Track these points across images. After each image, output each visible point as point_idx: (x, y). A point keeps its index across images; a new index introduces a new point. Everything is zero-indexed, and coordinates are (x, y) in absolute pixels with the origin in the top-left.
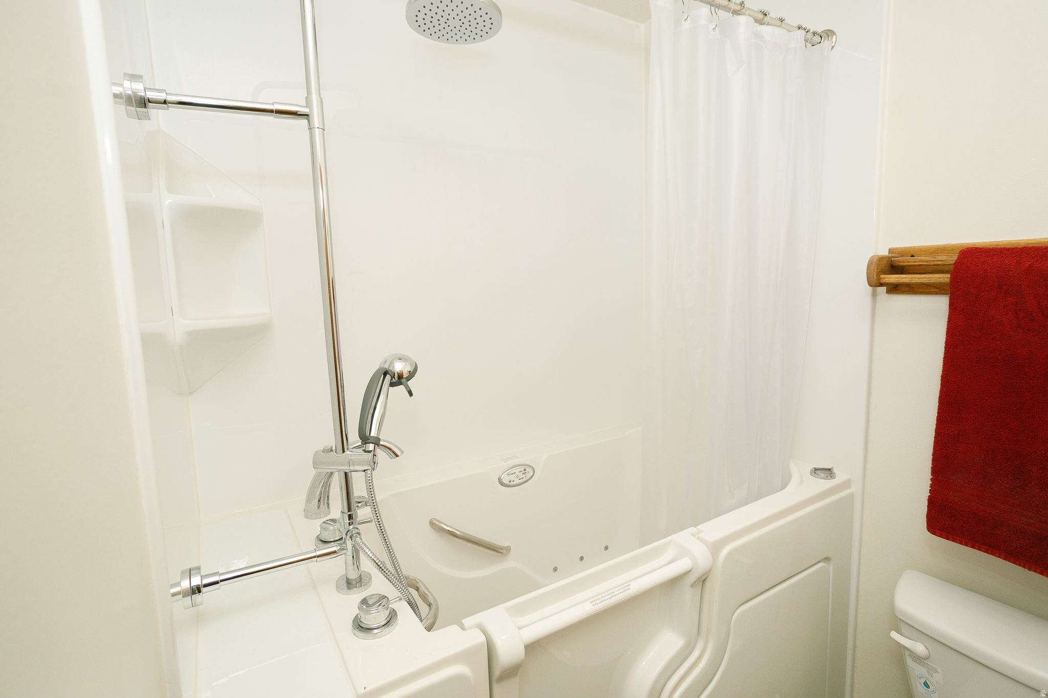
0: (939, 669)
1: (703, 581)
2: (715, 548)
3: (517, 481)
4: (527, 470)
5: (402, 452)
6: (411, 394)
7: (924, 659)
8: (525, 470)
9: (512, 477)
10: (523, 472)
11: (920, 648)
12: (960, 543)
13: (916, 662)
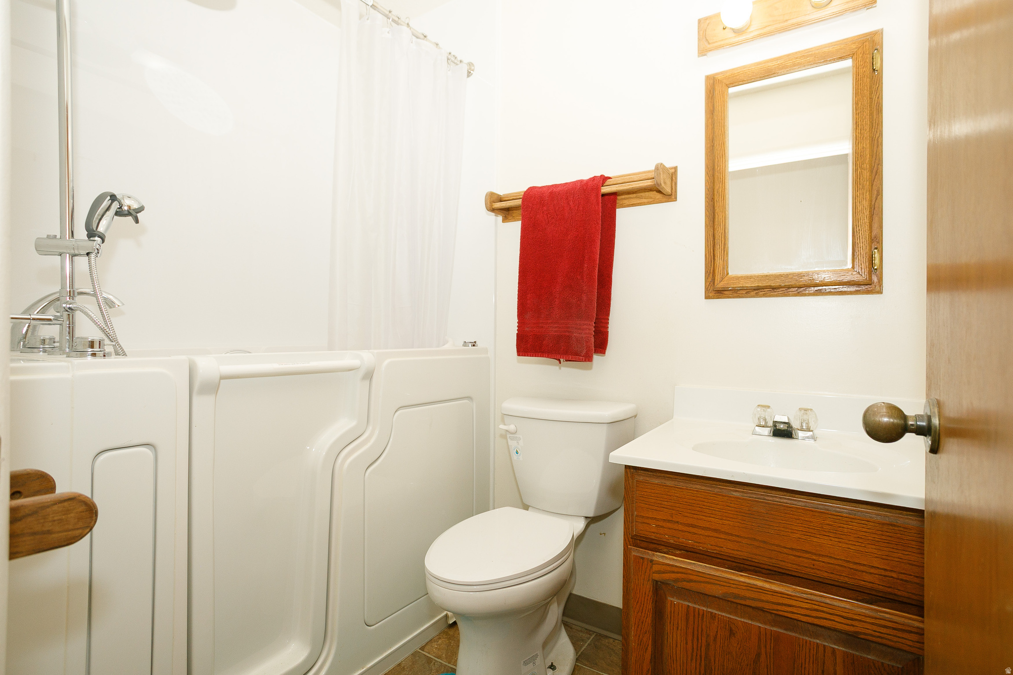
0: (521, 437)
1: (369, 376)
2: (380, 357)
6: (137, 221)
7: (514, 434)
11: (512, 428)
12: (530, 356)
13: (512, 440)
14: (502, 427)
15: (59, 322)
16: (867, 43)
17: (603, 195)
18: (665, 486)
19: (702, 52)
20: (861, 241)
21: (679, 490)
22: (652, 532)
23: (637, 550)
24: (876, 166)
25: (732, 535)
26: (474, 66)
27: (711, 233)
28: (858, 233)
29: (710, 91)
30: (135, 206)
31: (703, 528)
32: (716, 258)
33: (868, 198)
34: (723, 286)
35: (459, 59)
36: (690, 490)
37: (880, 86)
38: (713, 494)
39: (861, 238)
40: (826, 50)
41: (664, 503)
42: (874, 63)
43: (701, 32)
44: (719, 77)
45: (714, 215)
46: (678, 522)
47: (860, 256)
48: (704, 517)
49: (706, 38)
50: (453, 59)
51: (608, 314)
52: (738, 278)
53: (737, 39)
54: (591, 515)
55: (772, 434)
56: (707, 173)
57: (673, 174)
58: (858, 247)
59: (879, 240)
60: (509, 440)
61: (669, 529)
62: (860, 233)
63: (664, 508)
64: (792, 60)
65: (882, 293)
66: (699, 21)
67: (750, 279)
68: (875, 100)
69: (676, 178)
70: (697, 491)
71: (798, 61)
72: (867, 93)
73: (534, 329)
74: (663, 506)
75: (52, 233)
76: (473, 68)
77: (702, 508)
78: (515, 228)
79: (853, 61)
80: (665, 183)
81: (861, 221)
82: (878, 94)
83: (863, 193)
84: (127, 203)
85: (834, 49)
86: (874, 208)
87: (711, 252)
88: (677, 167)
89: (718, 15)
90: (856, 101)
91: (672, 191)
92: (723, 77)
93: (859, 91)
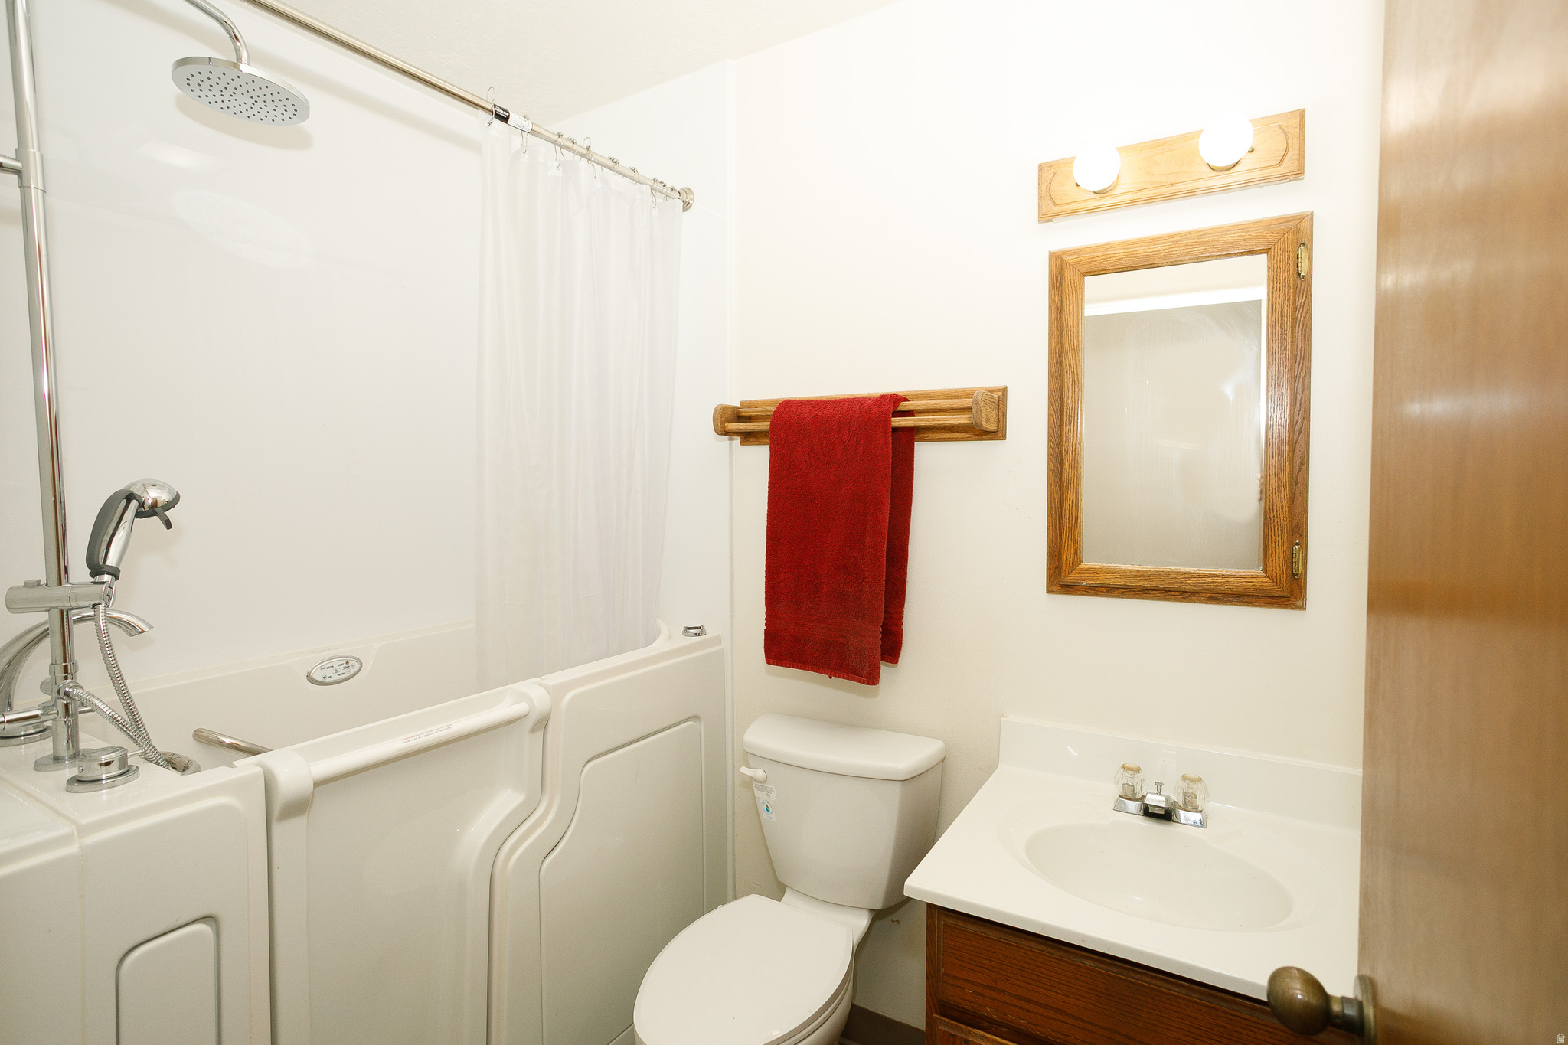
0: (773, 788)
1: (542, 724)
2: (557, 692)
3: (335, 677)
4: (351, 663)
5: (151, 627)
6: (168, 525)
7: (763, 782)
8: (347, 663)
9: (328, 673)
10: (345, 665)
11: (759, 774)
12: (786, 666)
13: (759, 790)
14: (744, 770)
15: (52, 717)
16: (1290, 235)
17: (895, 429)
18: (986, 937)
19: (1045, 217)
20: (1276, 533)
21: (1006, 946)
22: (968, 1001)
23: (945, 1021)
24: (1300, 421)
25: (1082, 1020)
26: (692, 193)
27: (1057, 496)
28: (1272, 521)
29: (1057, 277)
30: (163, 497)
31: (1041, 1005)
32: (1064, 537)
33: (1288, 470)
34: (1073, 581)
35: (668, 186)
36: (1022, 948)
37: (1308, 299)
38: (1055, 959)
39: (1276, 530)
40: (1229, 237)
41: (984, 961)
42: (1300, 265)
43: (1044, 186)
44: (1070, 259)
45: (1061, 471)
46: (1004, 991)
47: (1274, 555)
48: (1041, 990)
49: (1050, 195)
50: (660, 187)
51: (902, 605)
52: (1096, 571)
53: (1097, 203)
54: (878, 906)
55: (1142, 812)
56: (1051, 404)
57: (999, 400)
58: (1272, 542)
59: (1302, 532)
60: (755, 789)
61: (992, 999)
62: (1276, 521)
63: (984, 968)
64: (1178, 247)
65: (1305, 609)
66: (1041, 167)
67: (1114, 573)
68: (1300, 321)
69: (1005, 406)
70: (1032, 951)
71: (1188, 250)
72: (1288, 310)
73: (792, 627)
74: (982, 965)
75: (34, 578)
76: (691, 196)
77: (1039, 976)
78: (759, 456)
79: (1269, 258)
80: (988, 420)
81: (1277, 503)
82: (1304, 312)
83: (1281, 461)
84: (152, 495)
85: (1240, 237)
86: (1296, 484)
87: (1055, 524)
88: (1006, 388)
89: (1069, 162)
90: (1272, 321)
91: (998, 427)
92: (1076, 260)
93: (1277, 306)
